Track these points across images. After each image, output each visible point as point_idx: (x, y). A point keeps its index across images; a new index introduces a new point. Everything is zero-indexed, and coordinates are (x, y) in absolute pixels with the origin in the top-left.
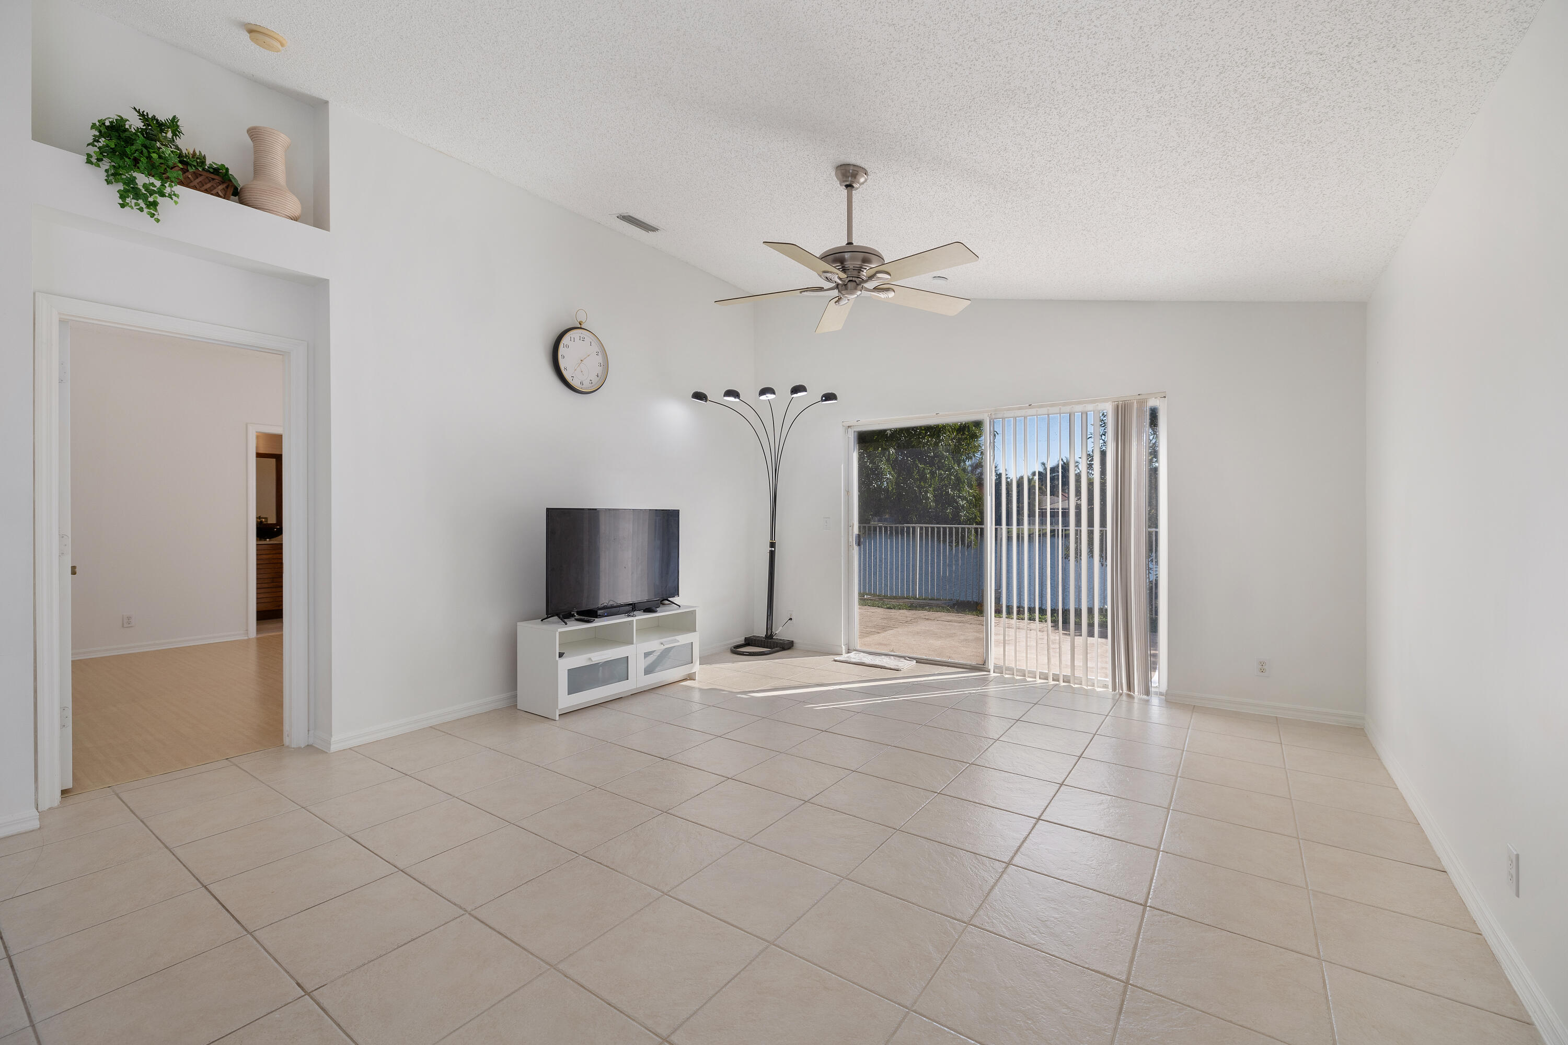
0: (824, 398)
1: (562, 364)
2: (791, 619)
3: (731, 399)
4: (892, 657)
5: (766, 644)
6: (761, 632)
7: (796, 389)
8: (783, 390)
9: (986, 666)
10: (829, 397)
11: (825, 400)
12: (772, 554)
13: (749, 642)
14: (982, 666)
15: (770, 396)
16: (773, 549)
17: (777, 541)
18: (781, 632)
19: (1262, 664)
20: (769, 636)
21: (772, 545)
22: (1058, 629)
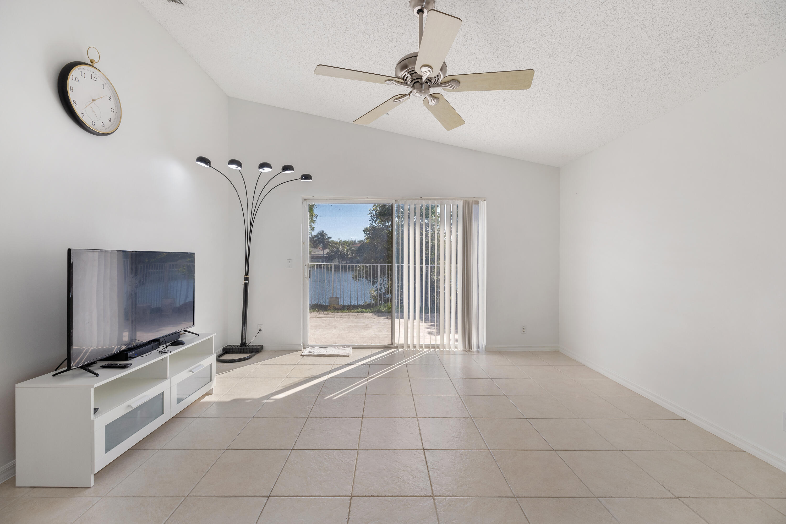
0: (303, 177)
1: (73, 96)
2: (260, 330)
3: (233, 167)
4: (336, 347)
5: (242, 351)
6: (237, 342)
7: (286, 168)
8: (277, 166)
9: (394, 345)
10: (307, 177)
11: (304, 179)
12: (246, 286)
13: (227, 350)
14: (391, 345)
15: (267, 170)
16: (247, 282)
17: (250, 276)
18: (252, 340)
19: (524, 328)
20: (243, 344)
21: (246, 279)
22: (423, 321)
